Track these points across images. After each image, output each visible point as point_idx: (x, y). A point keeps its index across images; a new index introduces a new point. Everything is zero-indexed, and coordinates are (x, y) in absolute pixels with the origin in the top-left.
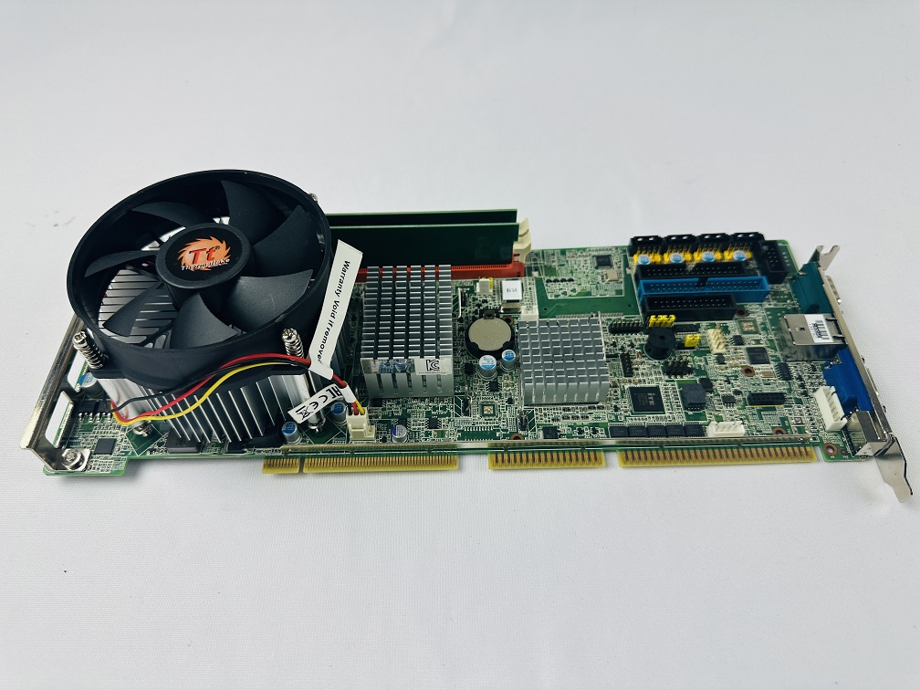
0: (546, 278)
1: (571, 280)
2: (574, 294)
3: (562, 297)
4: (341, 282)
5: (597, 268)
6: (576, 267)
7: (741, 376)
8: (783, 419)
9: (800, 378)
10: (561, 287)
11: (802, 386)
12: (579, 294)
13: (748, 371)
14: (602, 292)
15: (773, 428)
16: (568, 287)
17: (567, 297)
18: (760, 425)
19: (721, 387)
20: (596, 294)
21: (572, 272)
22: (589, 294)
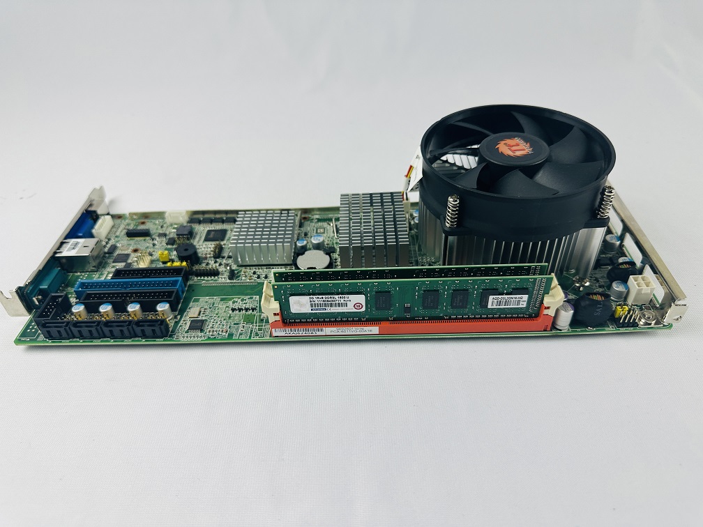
0: (255, 312)
1: (233, 310)
2: (236, 300)
3: (247, 297)
5: (206, 320)
6: (224, 322)
10: (244, 305)
12: (230, 299)
14: (211, 301)
16: (239, 304)
17: (242, 297)
20: (217, 299)
21: (230, 317)
22: (222, 300)
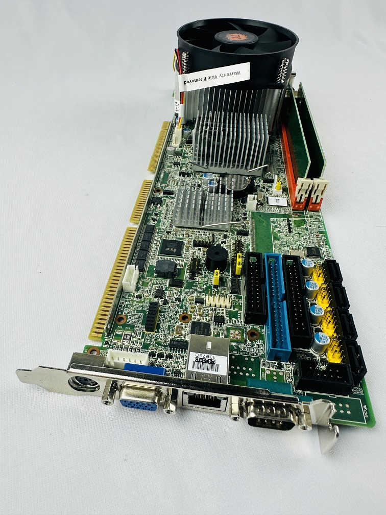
4: (228, 74)
7: (181, 311)
8: (132, 327)
9: (170, 357)
11: (161, 355)
13: (184, 318)
15: (127, 316)
18: (132, 309)
19: (172, 294)
